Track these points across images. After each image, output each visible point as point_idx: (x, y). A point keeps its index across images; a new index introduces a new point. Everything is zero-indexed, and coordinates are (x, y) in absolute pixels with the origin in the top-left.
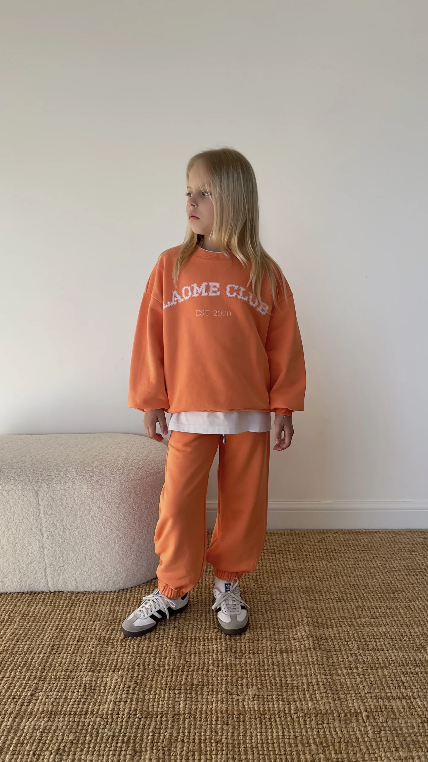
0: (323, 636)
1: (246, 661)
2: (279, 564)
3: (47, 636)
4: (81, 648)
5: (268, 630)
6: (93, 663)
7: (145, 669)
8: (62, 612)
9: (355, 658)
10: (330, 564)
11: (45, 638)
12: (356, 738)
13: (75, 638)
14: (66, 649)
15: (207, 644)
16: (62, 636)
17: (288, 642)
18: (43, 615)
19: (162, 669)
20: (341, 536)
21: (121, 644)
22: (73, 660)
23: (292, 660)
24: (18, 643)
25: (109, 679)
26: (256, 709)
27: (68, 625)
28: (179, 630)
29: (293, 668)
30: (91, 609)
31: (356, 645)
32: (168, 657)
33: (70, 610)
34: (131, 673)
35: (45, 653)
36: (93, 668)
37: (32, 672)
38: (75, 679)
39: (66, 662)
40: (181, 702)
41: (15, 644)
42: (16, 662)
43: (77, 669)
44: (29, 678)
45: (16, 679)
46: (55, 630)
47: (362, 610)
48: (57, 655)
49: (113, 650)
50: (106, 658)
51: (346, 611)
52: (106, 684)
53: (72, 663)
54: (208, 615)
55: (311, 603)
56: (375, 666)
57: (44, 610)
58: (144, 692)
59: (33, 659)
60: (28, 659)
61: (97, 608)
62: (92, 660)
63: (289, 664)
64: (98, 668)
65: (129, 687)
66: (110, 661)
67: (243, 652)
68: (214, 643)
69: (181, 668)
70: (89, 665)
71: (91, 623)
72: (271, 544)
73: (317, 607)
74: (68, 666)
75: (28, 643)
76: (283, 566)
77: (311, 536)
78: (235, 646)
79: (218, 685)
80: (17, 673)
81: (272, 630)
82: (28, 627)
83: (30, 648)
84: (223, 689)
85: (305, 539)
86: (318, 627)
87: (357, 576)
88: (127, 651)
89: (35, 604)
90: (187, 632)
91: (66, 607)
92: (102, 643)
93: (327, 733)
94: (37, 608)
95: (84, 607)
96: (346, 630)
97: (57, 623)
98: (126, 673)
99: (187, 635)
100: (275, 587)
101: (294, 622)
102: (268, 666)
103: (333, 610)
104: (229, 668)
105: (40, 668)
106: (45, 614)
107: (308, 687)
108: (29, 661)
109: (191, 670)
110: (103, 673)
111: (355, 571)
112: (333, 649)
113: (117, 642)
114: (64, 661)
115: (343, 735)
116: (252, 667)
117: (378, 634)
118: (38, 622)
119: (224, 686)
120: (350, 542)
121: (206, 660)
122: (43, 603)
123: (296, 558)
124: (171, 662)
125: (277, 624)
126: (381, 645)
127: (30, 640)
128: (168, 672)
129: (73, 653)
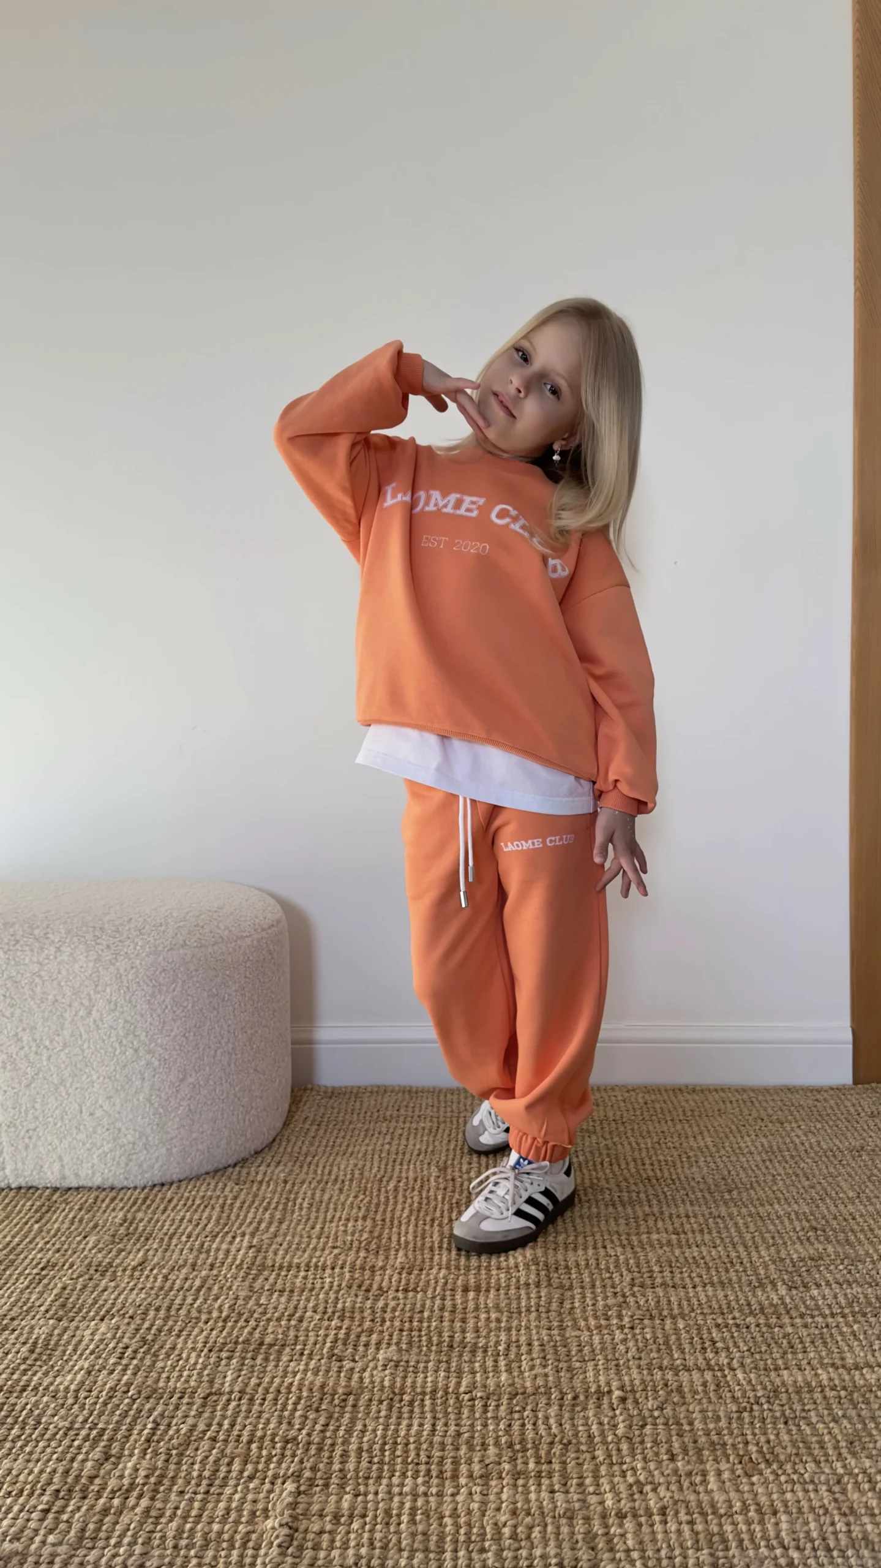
0: (563, 1264)
1: (387, 1304)
6: (63, 1305)
7: (168, 1316)
8: (24, 1221)
12: (589, 1436)
19: (204, 1317)
23: (486, 1304)
25: (88, 1333)
26: (386, 1383)
27: (30, 1242)
29: (484, 1316)
30: (87, 1217)
31: (629, 1279)
32: (223, 1297)
33: (41, 1218)
34: (139, 1322)
36: (61, 1313)
40: (229, 1373)
43: (27, 1315)
49: (112, 1284)
51: (622, 1221)
52: (80, 1341)
56: (661, 1314)
58: (155, 1355)
61: (98, 1214)
63: (477, 1309)
64: (70, 1314)
65: (127, 1348)
66: (101, 1302)
67: (385, 1289)
68: (326, 1276)
69: (245, 1315)
70: (54, 1308)
78: (369, 1281)
79: (315, 1344)
84: (325, 1351)
88: (140, 1286)
90: (275, 1255)
92: (92, 1272)
93: (529, 1426)
95: (72, 1213)
96: (614, 1254)
97: (8, 1239)
98: (127, 1321)
99: (275, 1260)
102: (432, 1312)
104: (347, 1315)
107: (508, 1349)
109: (265, 1318)
110: (80, 1322)
112: (577, 1285)
113: (124, 1271)
115: (562, 1431)
116: (397, 1314)
117: (681, 1259)
119: (328, 1345)
121: (302, 1302)
124: (228, 1305)
126: (682, 1279)
128: (216, 1322)
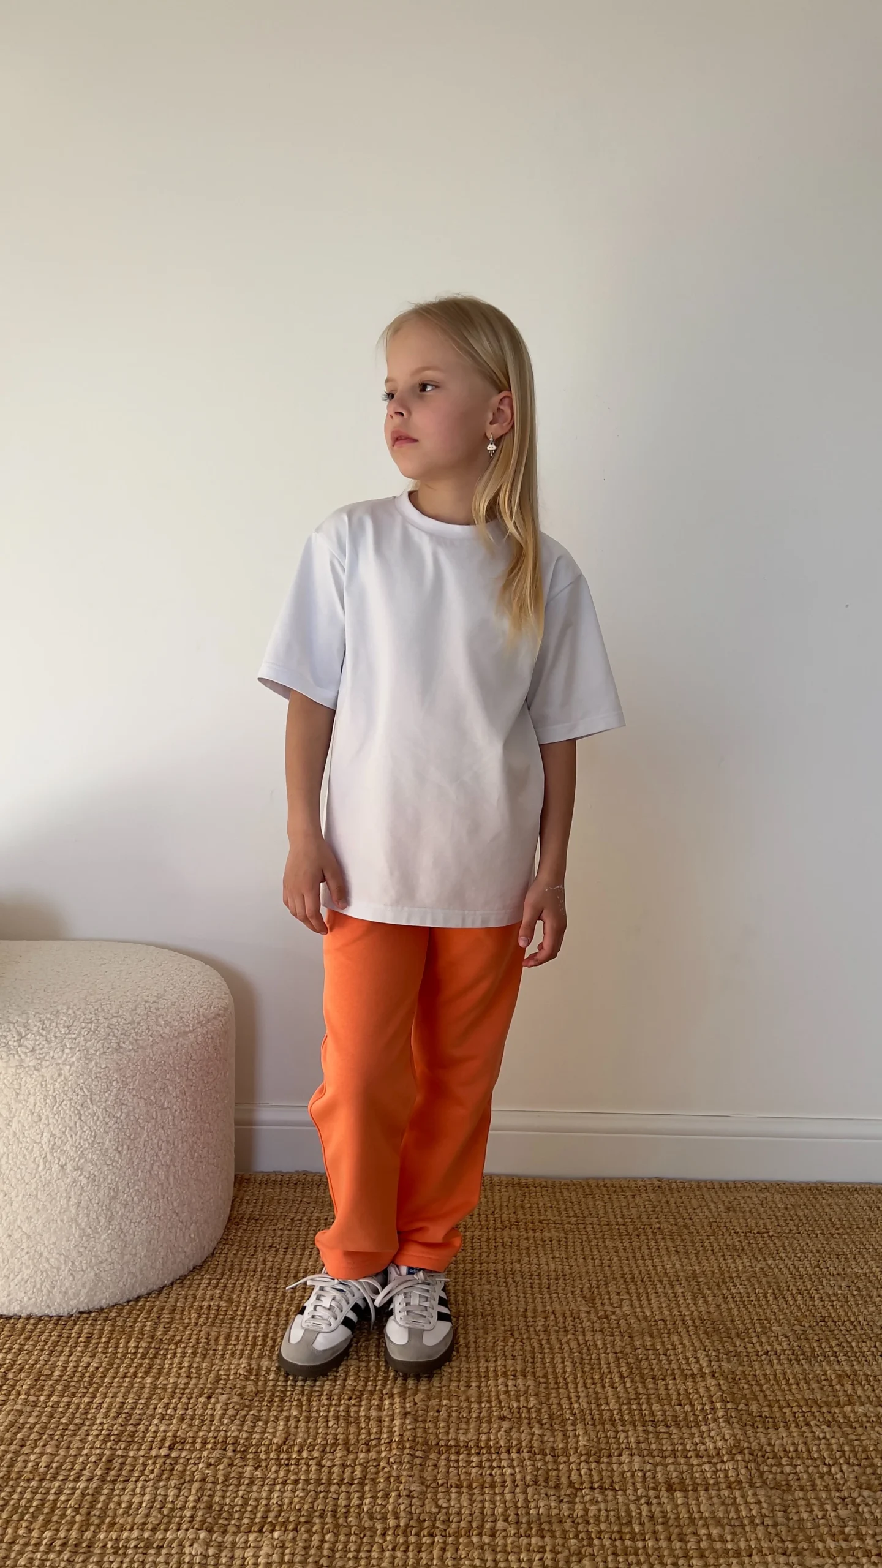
0: (768, 1449)
1: (586, 1510)
2: (640, 1262)
3: (95, 1433)
4: (179, 1468)
5: (629, 1427)
6: (209, 1507)
7: (337, 1526)
8: (132, 1370)
9: (853, 1509)
10: (759, 1266)
11: (90, 1438)
13: (164, 1439)
14: (141, 1468)
15: (487, 1464)
16: (133, 1435)
17: (682, 1461)
18: (87, 1379)
20: (777, 1197)
21: (278, 1459)
22: (160, 1498)
23: (699, 1512)
24: (26, 1450)
25: (249, 1553)
27: (147, 1405)
28: (416, 1420)
29: (703, 1531)
30: (204, 1365)
31: (851, 1476)
32: (393, 1494)
33: (150, 1367)
34: (305, 1536)
35: (90, 1480)
36: (209, 1520)
37: (57, 1530)
38: (164, 1551)
39: (141, 1503)
41: (17, 1453)
42: (19, 1500)
43: (169, 1523)
44: (50, 1546)
45: (16, 1548)
46: (115, 1418)
47: (853, 1385)
48: (119, 1486)
49: (258, 1474)
50: (241, 1493)
51: (814, 1385)
53: (157, 1505)
54: (483, 1384)
55: (729, 1362)
57: (89, 1364)
59: (59, 1492)
60: (47, 1493)
61: (217, 1361)
62: (205, 1498)
63: (692, 1520)
64: (221, 1521)
67: (576, 1485)
68: (504, 1463)
69: (426, 1524)
70: (200, 1513)
71: (202, 1400)
72: (618, 1211)
73: (744, 1372)
74: (148, 1515)
75: (49, 1449)
76: (650, 1267)
77: (707, 1196)
78: (554, 1473)
80: (21, 1532)
81: (640, 1428)
82: (48, 1409)
83: (54, 1465)
85: (694, 1201)
86: (752, 1426)
87: (829, 1296)
89: (67, 1349)
90: (436, 1427)
91: (144, 1357)
92: (230, 1454)
94: (73, 1358)
95: (187, 1359)
96: (821, 1436)
97: (119, 1399)
98: (291, 1535)
99: (437, 1435)
100: (636, 1317)
101: (693, 1410)
102: (642, 1524)
103: (783, 1382)
104: (546, 1526)
105: (78, 1518)
106: (92, 1376)
108: (51, 1497)
109: (451, 1531)
110: (235, 1534)
111: (821, 1283)
112: (795, 1485)
113: (267, 1452)
114: (136, 1500)
116: (603, 1526)
118: (74, 1395)
120: (801, 1213)
121: (487, 1504)
122: (86, 1347)
123: (680, 1249)
124: (402, 1507)
125: (652, 1413)
127: (53, 1443)
128: (395, 1535)
129: (159, 1478)
